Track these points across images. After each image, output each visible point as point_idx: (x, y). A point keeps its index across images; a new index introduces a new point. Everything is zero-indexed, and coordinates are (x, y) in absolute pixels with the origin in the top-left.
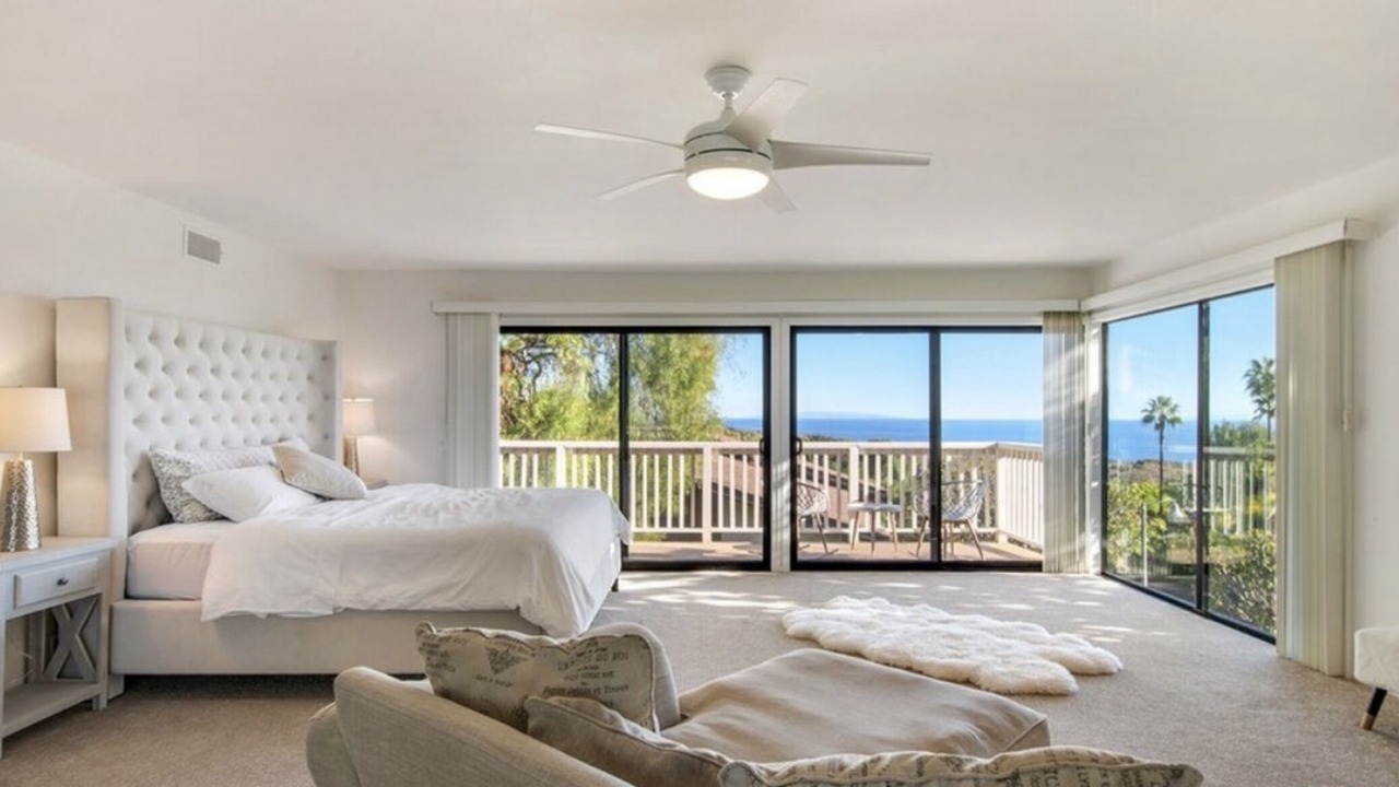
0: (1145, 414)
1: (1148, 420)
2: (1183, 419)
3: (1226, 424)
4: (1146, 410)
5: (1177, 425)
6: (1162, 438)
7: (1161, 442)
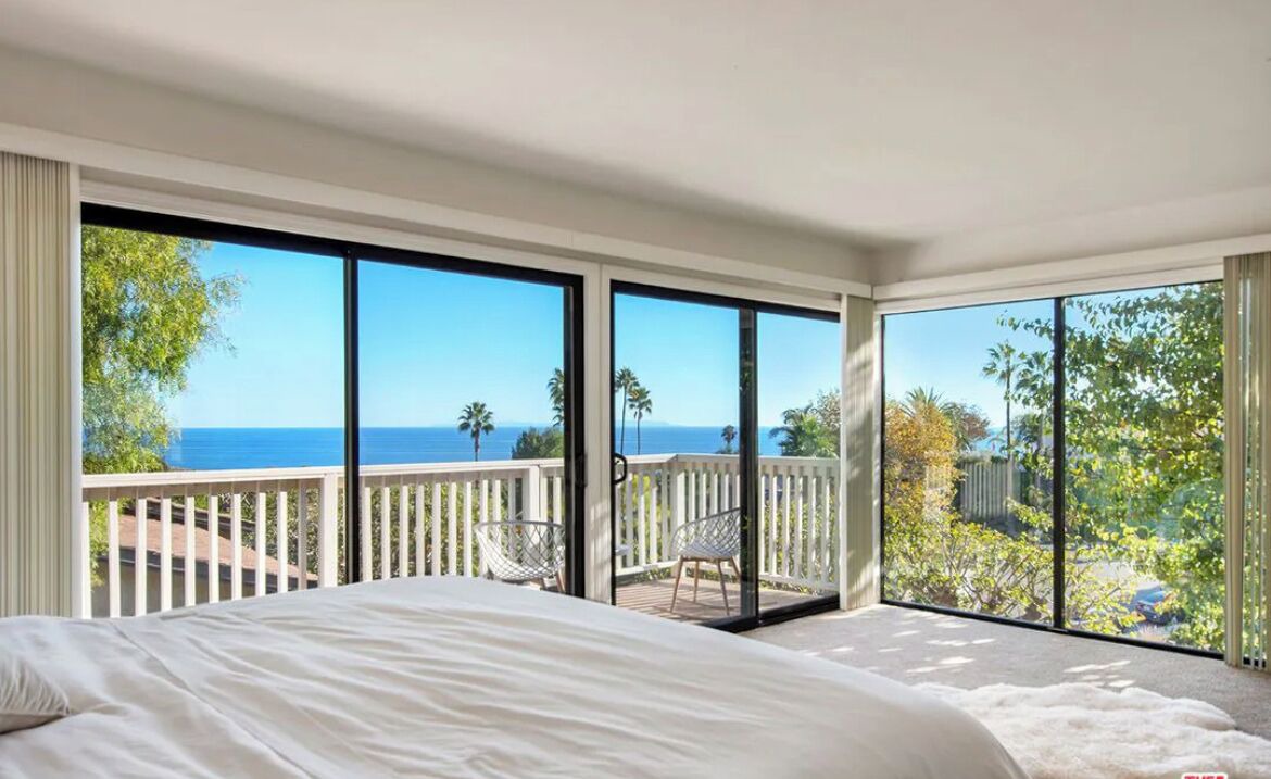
0: (462, 421)
1: (465, 427)
2: (495, 426)
3: (533, 430)
4: (463, 417)
5: (490, 432)
6: (477, 447)
7: (476, 451)
